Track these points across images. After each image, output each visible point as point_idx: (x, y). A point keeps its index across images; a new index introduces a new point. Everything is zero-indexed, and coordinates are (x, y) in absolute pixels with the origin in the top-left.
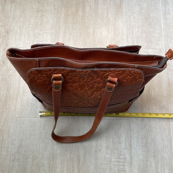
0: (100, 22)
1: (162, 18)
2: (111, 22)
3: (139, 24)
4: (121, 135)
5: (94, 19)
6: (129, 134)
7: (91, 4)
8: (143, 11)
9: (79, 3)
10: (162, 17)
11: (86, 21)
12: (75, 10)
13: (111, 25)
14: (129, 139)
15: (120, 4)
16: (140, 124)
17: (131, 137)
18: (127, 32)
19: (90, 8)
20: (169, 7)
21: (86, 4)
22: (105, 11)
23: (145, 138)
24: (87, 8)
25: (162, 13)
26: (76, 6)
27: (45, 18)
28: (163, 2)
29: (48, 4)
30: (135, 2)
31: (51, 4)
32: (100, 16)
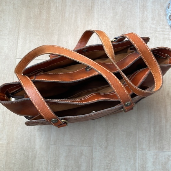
0: (67, 28)
1: (138, 27)
2: (79, 29)
3: (111, 33)
4: (81, 164)
5: (60, 24)
6: (90, 163)
7: (58, 5)
8: (117, 17)
9: (43, 3)
10: (138, 25)
11: (50, 26)
12: (38, 11)
13: (79, 32)
14: (90, 169)
15: (92, 7)
16: (103, 152)
17: (92, 166)
18: (97, 42)
19: (56, 10)
20: (148, 13)
21: (52, 4)
22: (74, 15)
23: (108, 168)
24: (53, 10)
25: (139, 20)
26: (39, 7)
27: (3, 20)
28: (141, 6)
29: (6, 3)
30: (109, 5)
31: (10, 2)
32: (67, 21)
